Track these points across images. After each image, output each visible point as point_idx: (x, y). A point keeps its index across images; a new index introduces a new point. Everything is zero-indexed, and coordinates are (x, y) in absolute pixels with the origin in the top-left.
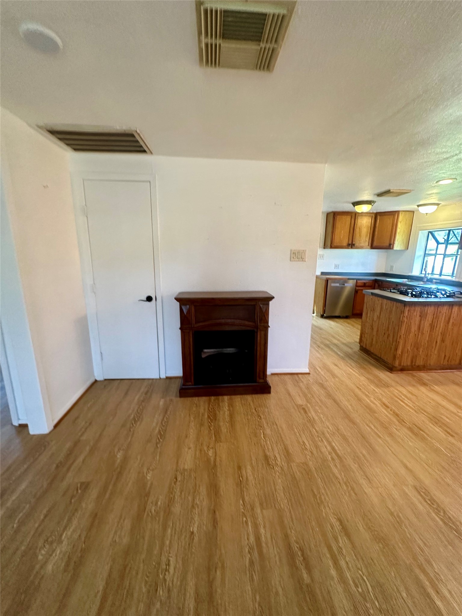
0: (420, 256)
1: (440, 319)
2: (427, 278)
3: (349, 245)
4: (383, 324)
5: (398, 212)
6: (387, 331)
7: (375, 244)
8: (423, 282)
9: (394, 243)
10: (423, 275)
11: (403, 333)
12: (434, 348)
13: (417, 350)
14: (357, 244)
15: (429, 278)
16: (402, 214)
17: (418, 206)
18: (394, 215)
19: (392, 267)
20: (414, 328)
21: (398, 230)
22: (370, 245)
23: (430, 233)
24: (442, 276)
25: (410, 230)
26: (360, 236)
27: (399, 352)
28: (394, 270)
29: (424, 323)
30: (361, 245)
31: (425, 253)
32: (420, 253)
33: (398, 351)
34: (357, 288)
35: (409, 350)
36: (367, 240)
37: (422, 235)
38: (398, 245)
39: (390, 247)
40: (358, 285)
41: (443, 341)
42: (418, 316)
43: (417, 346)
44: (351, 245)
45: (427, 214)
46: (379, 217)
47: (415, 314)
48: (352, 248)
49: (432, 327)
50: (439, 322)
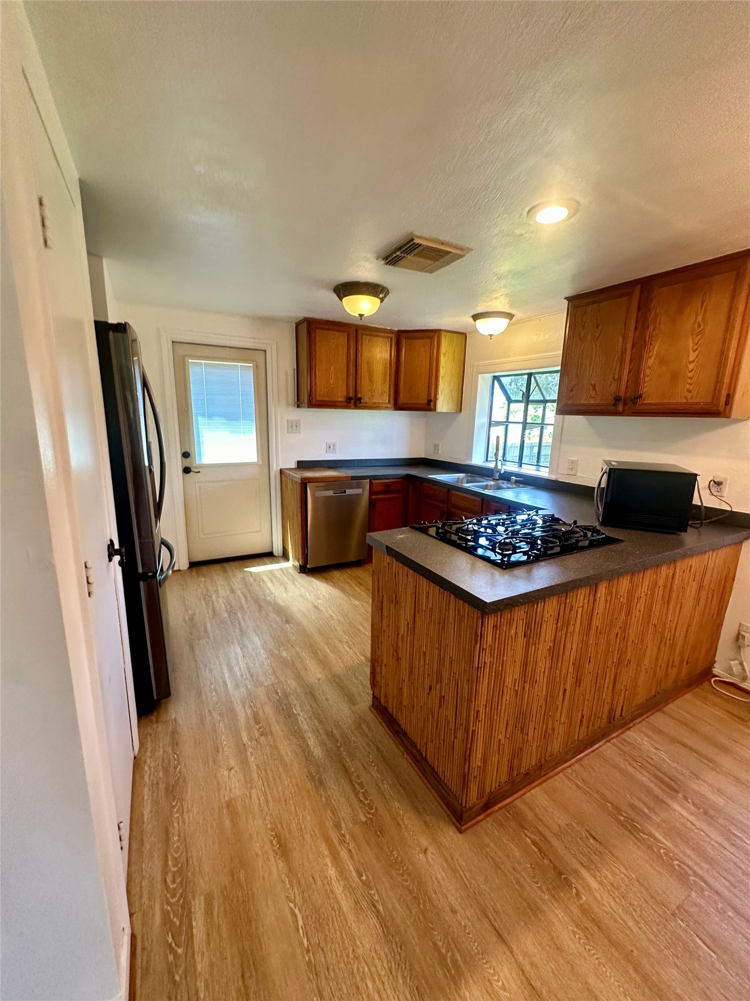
0: (483, 425)
1: (571, 628)
2: (499, 471)
3: (349, 399)
4: (425, 653)
5: (437, 332)
6: (437, 682)
7: (402, 400)
8: (494, 480)
9: (436, 399)
10: (491, 465)
11: (483, 702)
12: (560, 707)
13: (522, 732)
14: (366, 399)
15: (502, 472)
16: (445, 337)
17: (476, 317)
18: (431, 338)
19: (436, 447)
20: (512, 674)
21: (442, 372)
22: (392, 402)
23: (495, 381)
24: (523, 466)
25: (462, 374)
26: (371, 380)
27: (477, 760)
28: (440, 453)
29: (536, 650)
30: (374, 401)
31: (490, 421)
32: (481, 420)
33: (473, 758)
34: (373, 497)
35: (503, 741)
36: (386, 389)
37: (484, 381)
38: (444, 404)
39: (428, 405)
40: (374, 489)
41: (578, 682)
42: (520, 634)
43: (520, 722)
44: (354, 401)
45: (491, 335)
46: (403, 341)
47: (513, 632)
48: (356, 407)
49: (554, 653)
50: (569, 634)
